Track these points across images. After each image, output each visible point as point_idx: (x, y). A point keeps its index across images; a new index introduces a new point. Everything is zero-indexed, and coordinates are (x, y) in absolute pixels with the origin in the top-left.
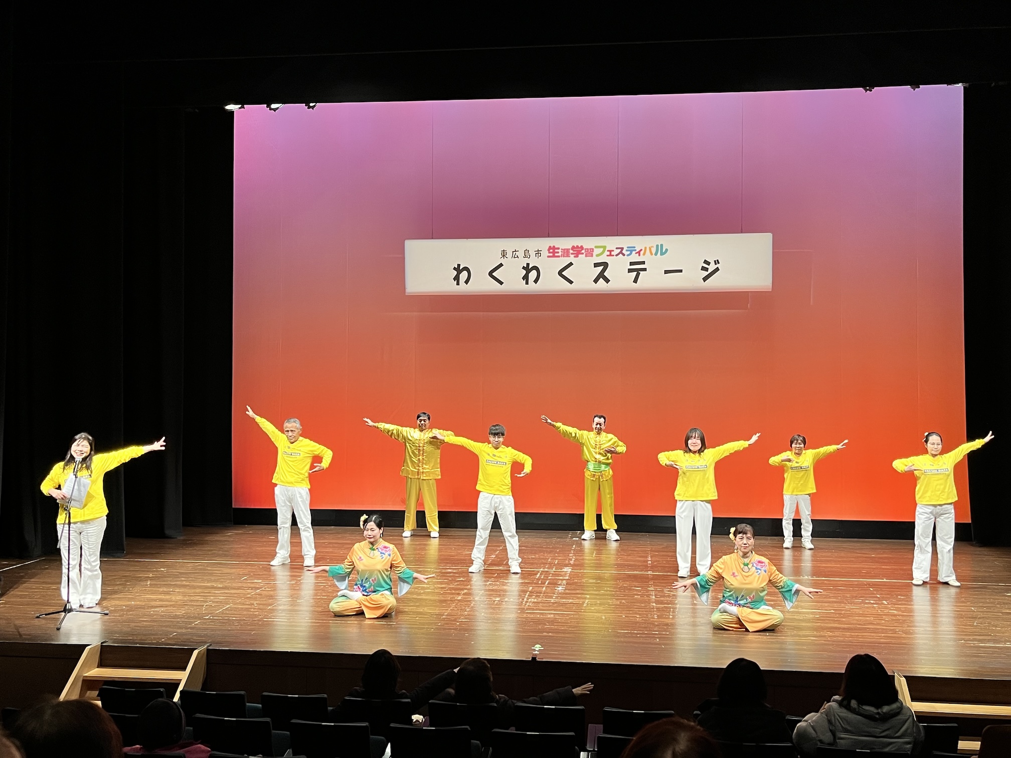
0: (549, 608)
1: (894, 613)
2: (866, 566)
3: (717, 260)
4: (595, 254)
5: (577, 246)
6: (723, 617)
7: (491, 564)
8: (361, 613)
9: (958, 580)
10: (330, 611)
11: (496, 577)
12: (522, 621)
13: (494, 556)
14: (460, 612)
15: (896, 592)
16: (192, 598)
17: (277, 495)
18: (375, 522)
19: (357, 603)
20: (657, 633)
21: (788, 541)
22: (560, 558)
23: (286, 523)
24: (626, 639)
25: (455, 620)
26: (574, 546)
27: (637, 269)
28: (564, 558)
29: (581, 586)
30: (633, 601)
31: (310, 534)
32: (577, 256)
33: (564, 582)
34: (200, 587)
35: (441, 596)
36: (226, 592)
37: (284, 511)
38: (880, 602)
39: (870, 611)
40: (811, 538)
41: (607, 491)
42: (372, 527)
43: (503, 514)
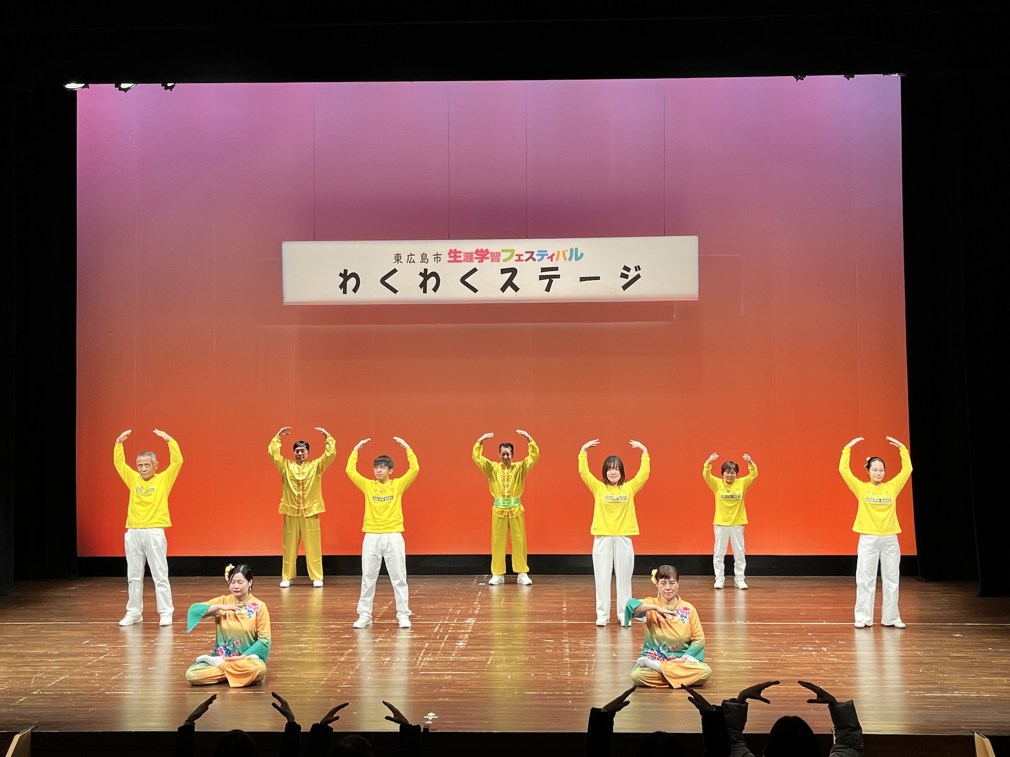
0: (447, 668)
1: (834, 661)
2: (805, 608)
3: (639, 266)
4: (501, 258)
5: (482, 250)
6: (643, 672)
7: (380, 618)
8: (223, 682)
9: (903, 621)
10: (187, 680)
12: (415, 685)
13: (387, 608)
14: (343, 676)
15: (836, 637)
16: (18, 669)
17: (127, 543)
18: (243, 573)
19: (218, 670)
20: (570, 693)
21: (720, 580)
22: (463, 607)
23: (138, 576)
24: (535, 703)
25: (336, 686)
26: (480, 593)
27: (549, 276)
28: (468, 607)
29: (488, 641)
30: (543, 656)
31: (166, 589)
32: (481, 261)
33: (466, 636)
34: (30, 655)
35: (321, 657)
36: (62, 660)
37: (135, 561)
38: (818, 649)
39: (808, 659)
40: (744, 577)
41: (518, 529)
42: (239, 579)
43: (391, 559)
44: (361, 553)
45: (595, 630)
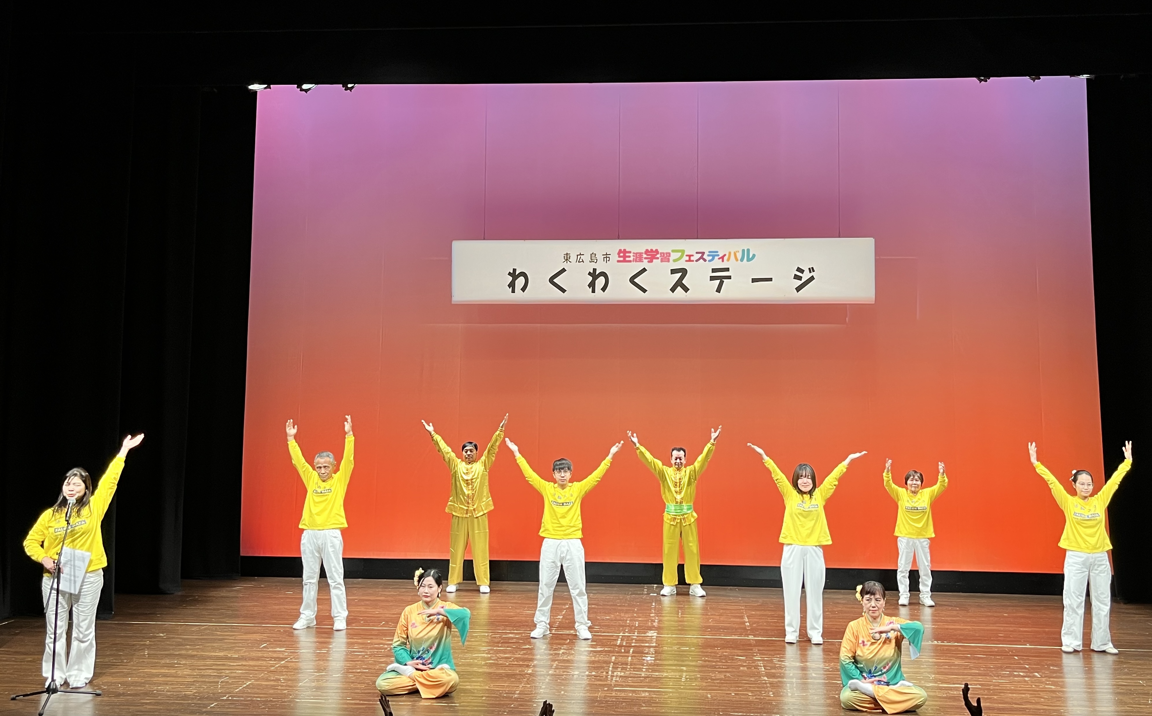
0: (641, 684)
1: (1051, 688)
2: (1002, 629)
3: (812, 268)
4: (671, 259)
5: (652, 250)
6: (854, 696)
7: (559, 628)
8: (415, 692)
9: (1115, 647)
10: (377, 690)
11: (568, 644)
13: (561, 617)
15: (1047, 662)
16: (203, 672)
17: (303, 544)
19: (410, 680)
21: (904, 597)
22: (640, 619)
23: (313, 578)
26: (654, 604)
27: (720, 277)
28: (645, 619)
30: (739, 674)
31: (341, 592)
32: (651, 261)
33: (652, 650)
34: (211, 658)
35: (507, 668)
36: (244, 663)
37: (311, 563)
38: (1031, 675)
39: (1023, 686)
40: (930, 593)
41: (691, 539)
42: (429, 583)
43: (570, 567)
44: (539, 559)
45: (784, 647)
